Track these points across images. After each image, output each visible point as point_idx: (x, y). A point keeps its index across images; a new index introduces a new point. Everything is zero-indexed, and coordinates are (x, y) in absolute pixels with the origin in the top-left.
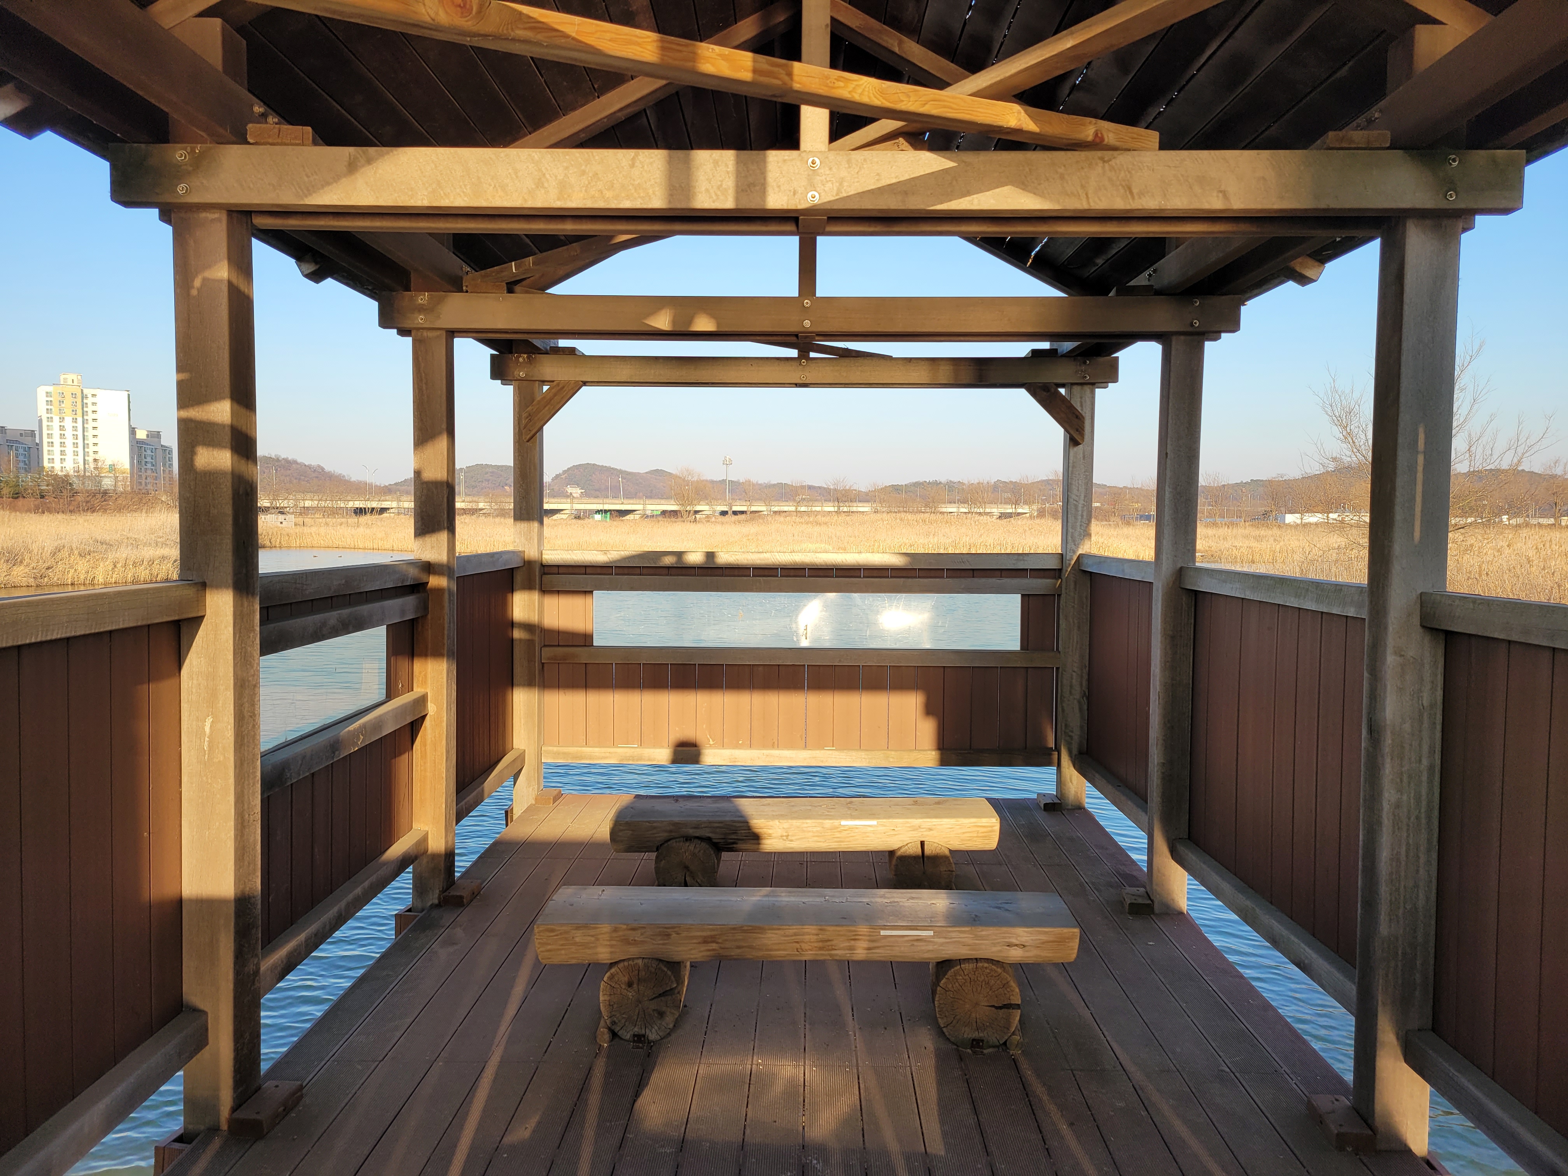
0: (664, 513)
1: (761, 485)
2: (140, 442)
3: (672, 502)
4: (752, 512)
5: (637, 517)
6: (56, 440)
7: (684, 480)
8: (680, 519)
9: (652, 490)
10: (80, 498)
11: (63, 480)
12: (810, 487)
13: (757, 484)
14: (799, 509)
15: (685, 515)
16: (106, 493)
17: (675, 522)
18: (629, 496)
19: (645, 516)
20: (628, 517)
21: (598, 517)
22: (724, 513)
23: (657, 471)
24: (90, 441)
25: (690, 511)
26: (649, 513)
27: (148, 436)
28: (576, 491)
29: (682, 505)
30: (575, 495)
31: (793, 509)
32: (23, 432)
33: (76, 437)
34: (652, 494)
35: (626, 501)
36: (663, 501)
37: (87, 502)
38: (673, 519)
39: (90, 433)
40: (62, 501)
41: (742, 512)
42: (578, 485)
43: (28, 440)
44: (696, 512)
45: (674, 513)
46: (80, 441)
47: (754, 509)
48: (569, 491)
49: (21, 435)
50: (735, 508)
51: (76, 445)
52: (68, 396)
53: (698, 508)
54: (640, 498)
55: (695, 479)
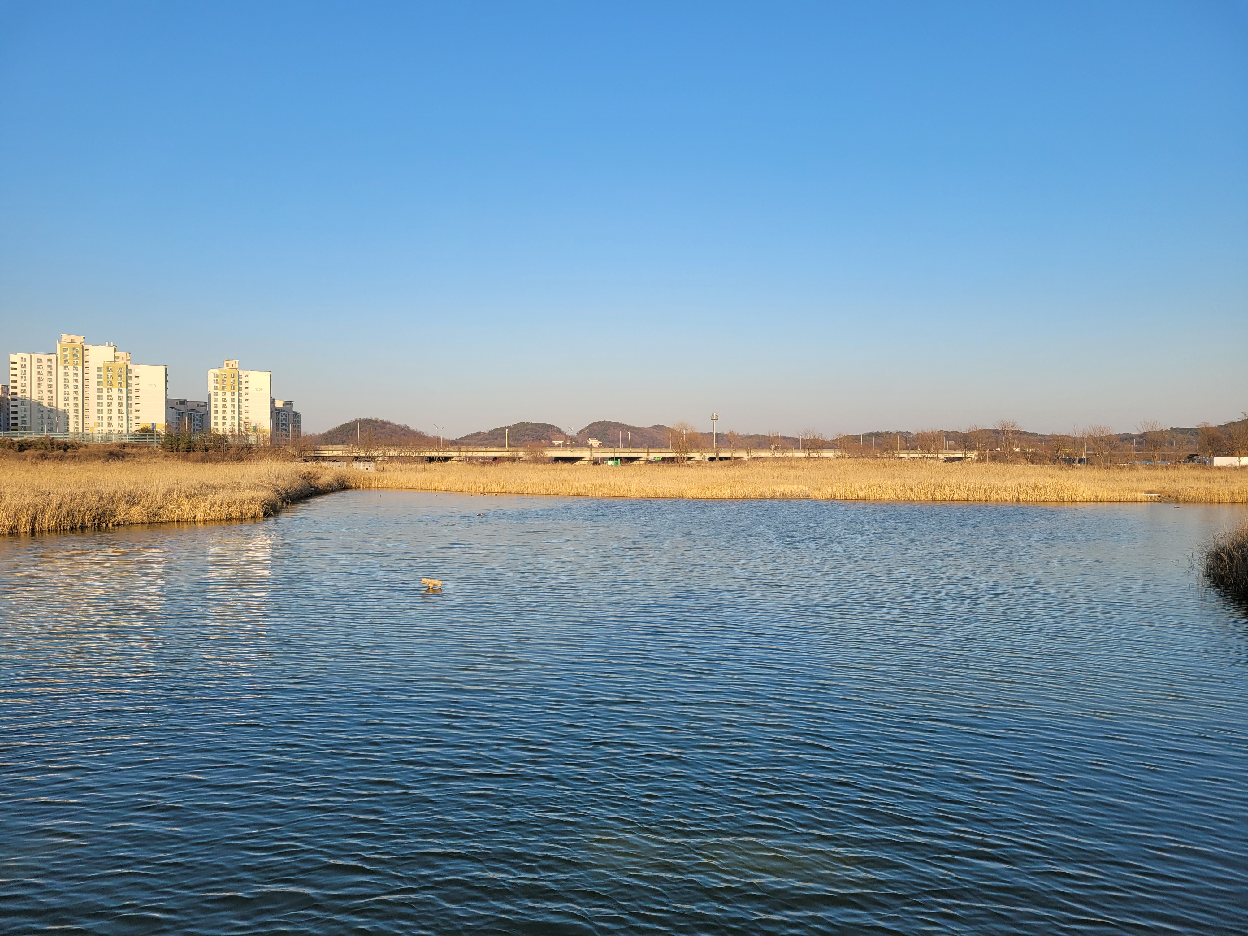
0: (663, 459)
1: (741, 436)
2: (278, 410)
3: (670, 450)
4: (736, 458)
5: (642, 462)
6: (220, 409)
7: (679, 433)
8: (676, 464)
9: (654, 441)
10: (232, 451)
11: (221, 437)
12: (784, 438)
13: (738, 435)
14: (775, 455)
15: (681, 461)
16: (250, 447)
17: (672, 466)
18: (635, 446)
19: (648, 462)
20: (634, 463)
21: (610, 463)
22: (712, 459)
23: (658, 426)
24: (243, 409)
25: (684, 458)
26: (651, 459)
27: (284, 405)
28: (595, 443)
29: (678, 452)
30: (594, 446)
31: (769, 455)
32: (199, 403)
33: (233, 406)
34: (654, 444)
35: (633, 450)
36: (662, 450)
37: (237, 454)
38: (671, 464)
39: (243, 404)
40: (220, 453)
41: (727, 458)
42: (597, 438)
43: (202, 409)
44: (689, 458)
45: (672, 460)
46: (236, 409)
47: (737, 455)
48: (590, 443)
49: (198, 405)
50: (721, 455)
51: (233, 412)
52: (228, 376)
53: (691, 455)
54: (645, 447)
55: (688, 432)
